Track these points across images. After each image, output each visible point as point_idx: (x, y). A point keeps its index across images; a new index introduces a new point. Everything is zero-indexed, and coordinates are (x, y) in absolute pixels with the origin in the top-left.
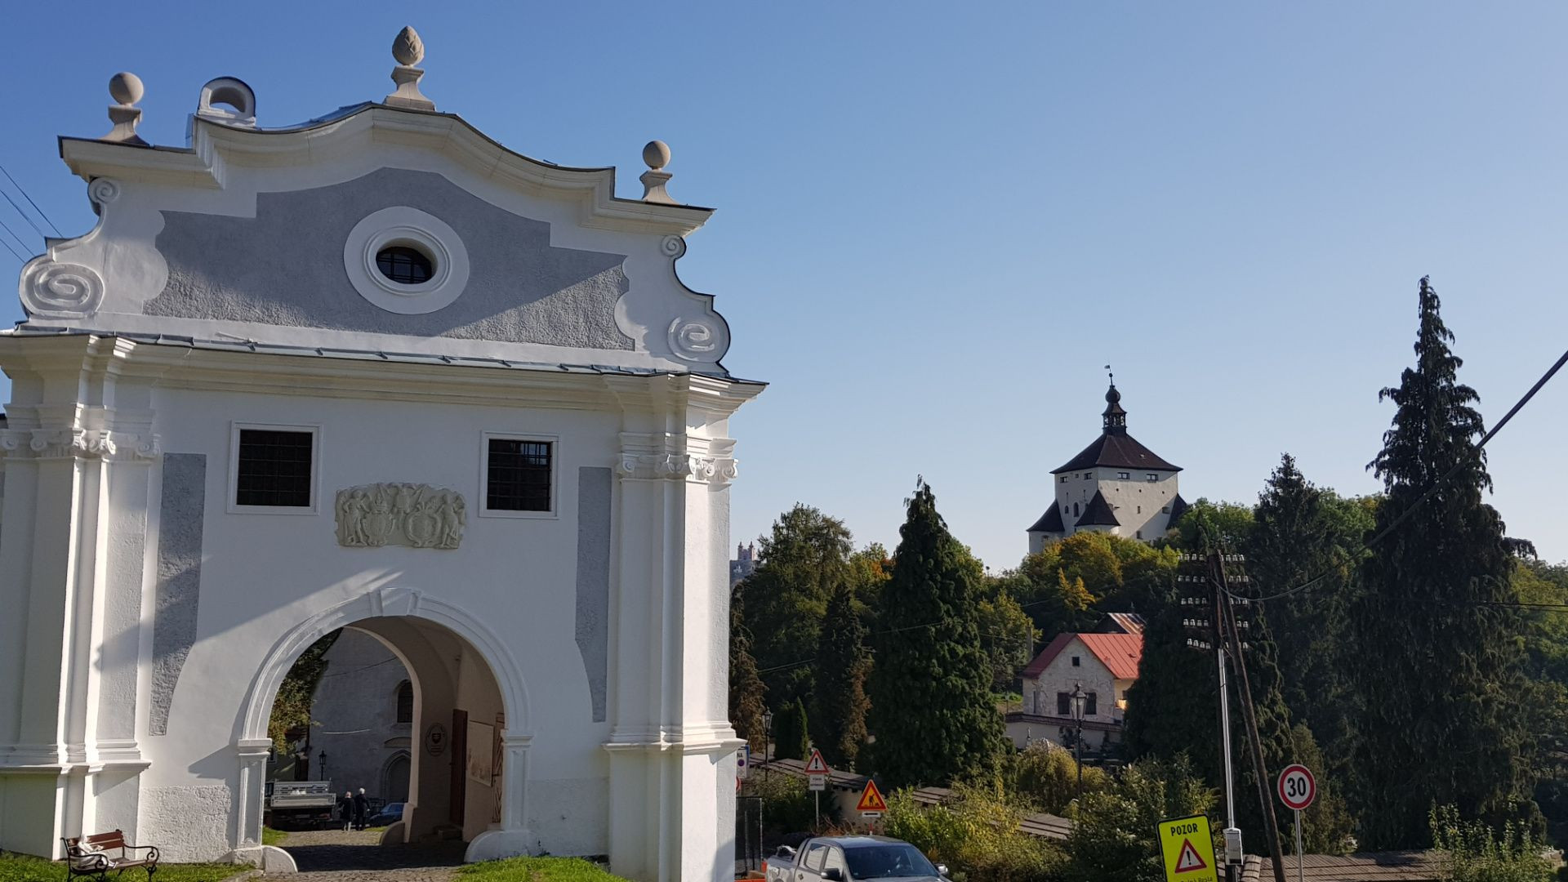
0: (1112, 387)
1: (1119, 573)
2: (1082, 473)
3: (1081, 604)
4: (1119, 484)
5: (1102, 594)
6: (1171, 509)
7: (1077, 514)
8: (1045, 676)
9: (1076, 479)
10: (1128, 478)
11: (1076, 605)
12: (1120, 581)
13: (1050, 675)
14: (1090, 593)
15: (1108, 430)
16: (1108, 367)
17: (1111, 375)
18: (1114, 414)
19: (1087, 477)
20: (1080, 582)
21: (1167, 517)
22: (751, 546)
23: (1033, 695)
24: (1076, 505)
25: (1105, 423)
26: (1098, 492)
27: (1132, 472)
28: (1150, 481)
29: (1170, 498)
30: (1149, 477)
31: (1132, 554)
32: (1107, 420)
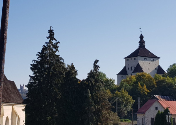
0: (141, 34)
1: (155, 84)
2: (133, 58)
3: (145, 92)
4: (144, 62)
5: (151, 90)
6: (157, 69)
7: (131, 70)
8: (147, 113)
9: (132, 60)
10: (146, 60)
11: (144, 93)
12: (156, 86)
13: (148, 112)
14: (148, 89)
15: (140, 46)
16: (140, 29)
17: (141, 31)
18: (142, 42)
19: (135, 59)
20: (145, 86)
21: (156, 71)
22: (23, 85)
23: (142, 119)
24: (131, 67)
25: (139, 45)
26: (138, 63)
27: (147, 58)
28: (152, 61)
29: (157, 66)
30: (151, 60)
31: (157, 78)
32: (140, 44)
